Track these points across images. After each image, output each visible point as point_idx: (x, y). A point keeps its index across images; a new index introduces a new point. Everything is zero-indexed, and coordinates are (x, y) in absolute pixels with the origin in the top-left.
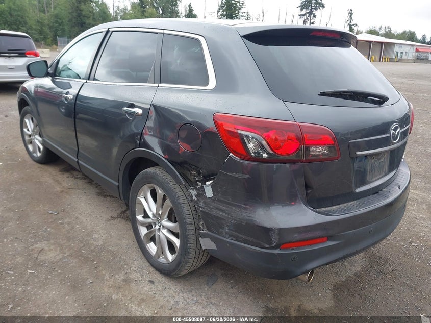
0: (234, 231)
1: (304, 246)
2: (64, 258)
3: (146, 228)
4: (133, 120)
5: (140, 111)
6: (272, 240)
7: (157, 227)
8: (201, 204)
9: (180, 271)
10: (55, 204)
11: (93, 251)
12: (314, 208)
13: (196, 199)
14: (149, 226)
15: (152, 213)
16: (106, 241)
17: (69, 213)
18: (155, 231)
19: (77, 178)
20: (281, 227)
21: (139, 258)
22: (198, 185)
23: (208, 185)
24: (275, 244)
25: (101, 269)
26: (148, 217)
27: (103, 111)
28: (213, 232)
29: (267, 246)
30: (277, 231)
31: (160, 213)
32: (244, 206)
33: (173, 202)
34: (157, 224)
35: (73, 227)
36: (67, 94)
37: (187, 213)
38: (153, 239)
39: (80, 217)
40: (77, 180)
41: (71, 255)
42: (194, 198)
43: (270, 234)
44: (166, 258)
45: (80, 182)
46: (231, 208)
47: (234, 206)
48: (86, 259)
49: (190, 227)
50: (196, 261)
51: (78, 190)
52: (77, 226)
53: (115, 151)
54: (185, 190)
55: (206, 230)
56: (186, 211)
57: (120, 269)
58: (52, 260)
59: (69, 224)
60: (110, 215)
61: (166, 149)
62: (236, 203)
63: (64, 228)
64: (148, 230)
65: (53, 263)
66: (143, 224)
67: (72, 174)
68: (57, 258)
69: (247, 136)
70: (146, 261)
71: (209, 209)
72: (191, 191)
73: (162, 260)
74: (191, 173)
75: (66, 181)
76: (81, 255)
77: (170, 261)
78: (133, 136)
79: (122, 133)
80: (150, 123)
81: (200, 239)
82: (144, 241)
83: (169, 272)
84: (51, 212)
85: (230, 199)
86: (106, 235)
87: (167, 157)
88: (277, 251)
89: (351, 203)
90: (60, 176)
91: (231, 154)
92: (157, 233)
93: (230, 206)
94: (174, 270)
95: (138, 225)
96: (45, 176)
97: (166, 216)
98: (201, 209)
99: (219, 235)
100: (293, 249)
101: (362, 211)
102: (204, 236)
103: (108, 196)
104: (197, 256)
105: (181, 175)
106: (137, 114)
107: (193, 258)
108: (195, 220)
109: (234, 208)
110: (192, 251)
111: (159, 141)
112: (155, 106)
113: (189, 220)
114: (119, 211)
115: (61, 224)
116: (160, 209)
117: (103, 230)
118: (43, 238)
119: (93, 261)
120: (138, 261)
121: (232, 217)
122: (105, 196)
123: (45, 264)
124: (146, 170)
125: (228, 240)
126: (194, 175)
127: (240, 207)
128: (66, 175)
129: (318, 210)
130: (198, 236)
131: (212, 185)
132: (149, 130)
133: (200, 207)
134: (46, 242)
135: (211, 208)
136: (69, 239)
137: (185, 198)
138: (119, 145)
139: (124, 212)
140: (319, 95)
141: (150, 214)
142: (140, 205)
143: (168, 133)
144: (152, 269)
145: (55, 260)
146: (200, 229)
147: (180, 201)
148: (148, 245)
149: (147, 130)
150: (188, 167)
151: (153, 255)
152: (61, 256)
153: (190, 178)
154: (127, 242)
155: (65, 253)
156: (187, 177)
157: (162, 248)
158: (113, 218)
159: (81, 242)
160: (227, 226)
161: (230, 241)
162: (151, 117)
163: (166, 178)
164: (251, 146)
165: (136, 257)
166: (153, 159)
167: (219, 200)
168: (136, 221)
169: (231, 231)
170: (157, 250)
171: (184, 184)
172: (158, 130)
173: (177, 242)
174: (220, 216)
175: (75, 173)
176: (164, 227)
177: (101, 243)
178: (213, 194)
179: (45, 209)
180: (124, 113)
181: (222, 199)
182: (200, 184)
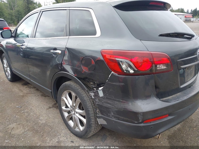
0: (116, 115)
1: (156, 120)
2: (25, 132)
3: (67, 113)
4: (56, 57)
5: (60, 52)
6: (139, 119)
7: (73, 113)
8: (97, 100)
9: (87, 136)
10: (20, 102)
11: (40, 127)
12: (160, 99)
13: (94, 98)
14: (69, 112)
15: (70, 105)
16: (47, 120)
17: (27, 107)
18: (72, 114)
19: (31, 88)
20: (144, 111)
21: (65, 129)
22: (94, 90)
23: (100, 90)
24: (141, 121)
25: (45, 136)
26: (68, 107)
27: (42, 53)
28: (104, 115)
29: (136, 122)
30: (141, 113)
31: (74, 105)
32: (122, 101)
33: (81, 99)
34: (73, 111)
35: (29, 114)
36: (22, 46)
37: (89, 105)
38: (71, 119)
39: (33, 108)
40: (31, 89)
41: (29, 130)
42: (93, 97)
43: (138, 116)
44: (79, 128)
45: (32, 90)
46: (114, 102)
47: (116, 101)
48: (37, 132)
49: (91, 112)
50: (95, 130)
51: (32, 94)
52: (32, 113)
53: (48, 73)
54: (87, 92)
55: (100, 114)
56: (89, 104)
57: (55, 136)
58: (19, 133)
59: (27, 113)
60: (49, 106)
61: (75, 71)
62: (117, 99)
63: (24, 115)
64: (68, 114)
65: (19, 135)
66: (65, 111)
67: (28, 86)
68: (21, 132)
69: (121, 62)
70: (68, 130)
71: (101, 103)
72: (91, 93)
73: (77, 129)
74: (90, 84)
75: (25, 90)
76: (34, 130)
77: (82, 130)
78: (57, 65)
79: (51, 64)
80: (66, 58)
81: (97, 119)
82: (67, 120)
83: (81, 136)
84: (17, 107)
85: (113, 97)
86: (47, 117)
87: (76, 75)
88: (142, 125)
89: (178, 94)
90: (22, 87)
91: (112, 72)
92: (73, 116)
93: (113, 101)
94: (84, 135)
95: (63, 112)
96: (15, 88)
97: (78, 107)
98: (97, 103)
99: (108, 117)
100: (150, 123)
101: (185, 98)
102: (100, 117)
103: (47, 96)
104: (96, 128)
105: (84, 85)
106: (58, 53)
107: (94, 129)
108: (94, 108)
109: (116, 102)
110: (93, 125)
111: (71, 67)
112: (67, 48)
113: (91, 109)
114: (53, 104)
115: (23, 113)
116: (74, 103)
117: (45, 114)
118: (14, 121)
119: (40, 132)
120: (64, 131)
121: (115, 107)
122: (45, 96)
123: (15, 136)
124: (65, 83)
125: (113, 120)
126: (92, 85)
127: (119, 101)
128: (25, 87)
129: (162, 99)
130: (96, 117)
131: (103, 90)
132: (65, 61)
133: (96, 102)
134: (15, 124)
135: (102, 102)
136: (27, 121)
137: (87, 97)
138: (50, 70)
139: (55, 104)
140: (159, 36)
141: (69, 106)
142: (63, 101)
143: (76, 62)
144: (72, 134)
145: (20, 133)
146: (97, 114)
147: (85, 99)
148: (69, 122)
149: (64, 62)
150: (88, 80)
151: (72, 127)
152: (23, 131)
153: (89, 86)
154: (58, 120)
155: (25, 129)
156: (88, 85)
157: (76, 124)
158: (50, 108)
159: (34, 122)
160: (113, 112)
161: (114, 120)
162: (66, 54)
163: (76, 87)
164: (124, 67)
165: (63, 128)
166: (69, 77)
167: (107, 98)
168: (62, 109)
169: (115, 115)
170: (74, 125)
171: (87, 90)
172: (70, 61)
173: (84, 120)
174: (108, 107)
175: (30, 85)
176: (77, 113)
177: (44, 122)
178: (104, 94)
179: (14, 105)
180: (51, 53)
181: (109, 97)
182: (95, 89)
